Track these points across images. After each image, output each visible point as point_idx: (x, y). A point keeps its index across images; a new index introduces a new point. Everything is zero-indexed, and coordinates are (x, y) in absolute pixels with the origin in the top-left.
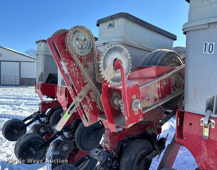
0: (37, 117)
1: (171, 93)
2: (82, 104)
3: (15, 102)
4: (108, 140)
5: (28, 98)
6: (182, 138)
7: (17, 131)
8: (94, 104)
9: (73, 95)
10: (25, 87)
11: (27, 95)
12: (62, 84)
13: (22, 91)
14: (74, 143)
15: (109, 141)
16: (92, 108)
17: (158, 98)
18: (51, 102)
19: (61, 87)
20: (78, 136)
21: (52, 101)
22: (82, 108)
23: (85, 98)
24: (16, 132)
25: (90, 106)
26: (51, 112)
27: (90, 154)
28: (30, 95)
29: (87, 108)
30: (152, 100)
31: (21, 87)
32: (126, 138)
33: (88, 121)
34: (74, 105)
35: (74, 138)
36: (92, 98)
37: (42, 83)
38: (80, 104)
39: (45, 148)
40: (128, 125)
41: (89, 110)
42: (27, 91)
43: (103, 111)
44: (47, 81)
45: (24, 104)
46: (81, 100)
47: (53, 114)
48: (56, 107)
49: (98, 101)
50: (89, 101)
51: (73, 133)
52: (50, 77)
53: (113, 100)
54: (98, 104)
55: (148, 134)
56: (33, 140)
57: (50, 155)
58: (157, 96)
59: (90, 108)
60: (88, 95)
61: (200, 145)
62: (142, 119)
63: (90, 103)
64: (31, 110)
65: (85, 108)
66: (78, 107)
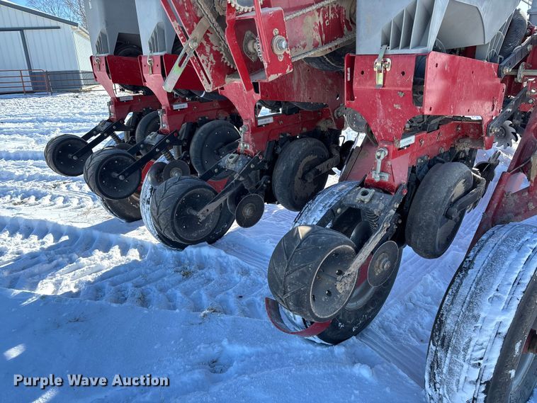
0: (108, 128)
1: (343, 34)
2: (197, 53)
3: (36, 127)
4: (250, 137)
5: (65, 119)
6: (353, 99)
7: (77, 155)
8: (217, 55)
9: (182, 38)
10: (48, 95)
11: (60, 113)
12: (151, 50)
13: (44, 105)
14: (191, 166)
15: (250, 139)
16: (214, 61)
17: (320, 43)
18: (132, 99)
19: (151, 57)
20: (196, 151)
21: (133, 96)
22: (198, 59)
23: (201, 44)
24: (75, 158)
25: (212, 58)
26: (136, 120)
27: (221, 164)
28: (66, 112)
29: (207, 62)
30: (310, 46)
31: (40, 96)
32: (281, 136)
33: (210, 83)
34: (186, 54)
35: (189, 159)
36: (212, 45)
37: (106, 55)
38: (195, 52)
39: (138, 171)
40: (269, 75)
41: (210, 64)
42: (57, 105)
43: (232, 67)
44: (116, 52)
45: (59, 130)
46: (196, 45)
47: (140, 123)
49: (223, 50)
50: (208, 49)
51: (186, 148)
52: (121, 43)
53: (246, 44)
54: (224, 54)
55: (322, 132)
56: (115, 157)
57: (148, 197)
58: (318, 38)
59: (212, 62)
60: (206, 38)
61: (374, 101)
62: (290, 69)
63: (210, 54)
65: (203, 61)
66: (193, 59)
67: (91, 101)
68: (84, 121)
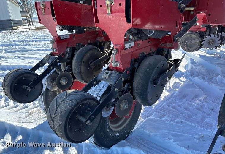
5: (6, 44)
11: (3, 41)
18: (69, 37)
21: (70, 35)
24: (29, 90)
28: (6, 40)
45: (4, 51)
48: (77, 45)
64: (17, 57)
67: (18, 34)
68: (16, 45)
